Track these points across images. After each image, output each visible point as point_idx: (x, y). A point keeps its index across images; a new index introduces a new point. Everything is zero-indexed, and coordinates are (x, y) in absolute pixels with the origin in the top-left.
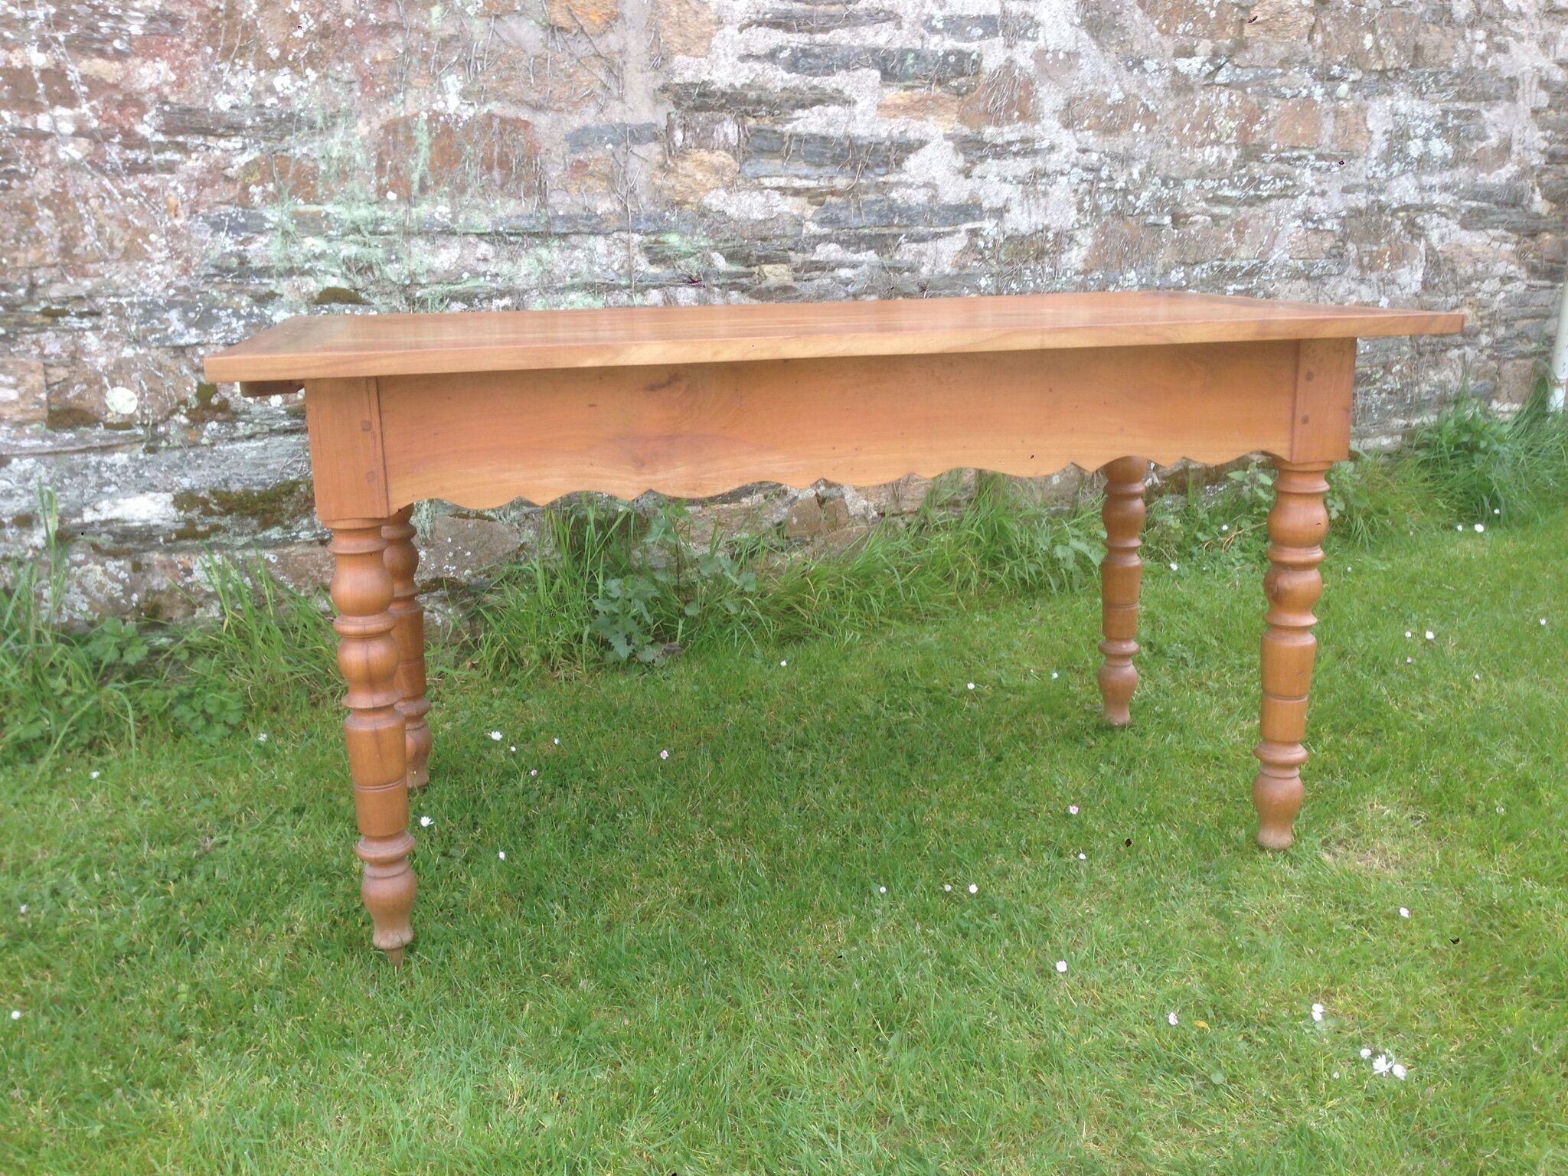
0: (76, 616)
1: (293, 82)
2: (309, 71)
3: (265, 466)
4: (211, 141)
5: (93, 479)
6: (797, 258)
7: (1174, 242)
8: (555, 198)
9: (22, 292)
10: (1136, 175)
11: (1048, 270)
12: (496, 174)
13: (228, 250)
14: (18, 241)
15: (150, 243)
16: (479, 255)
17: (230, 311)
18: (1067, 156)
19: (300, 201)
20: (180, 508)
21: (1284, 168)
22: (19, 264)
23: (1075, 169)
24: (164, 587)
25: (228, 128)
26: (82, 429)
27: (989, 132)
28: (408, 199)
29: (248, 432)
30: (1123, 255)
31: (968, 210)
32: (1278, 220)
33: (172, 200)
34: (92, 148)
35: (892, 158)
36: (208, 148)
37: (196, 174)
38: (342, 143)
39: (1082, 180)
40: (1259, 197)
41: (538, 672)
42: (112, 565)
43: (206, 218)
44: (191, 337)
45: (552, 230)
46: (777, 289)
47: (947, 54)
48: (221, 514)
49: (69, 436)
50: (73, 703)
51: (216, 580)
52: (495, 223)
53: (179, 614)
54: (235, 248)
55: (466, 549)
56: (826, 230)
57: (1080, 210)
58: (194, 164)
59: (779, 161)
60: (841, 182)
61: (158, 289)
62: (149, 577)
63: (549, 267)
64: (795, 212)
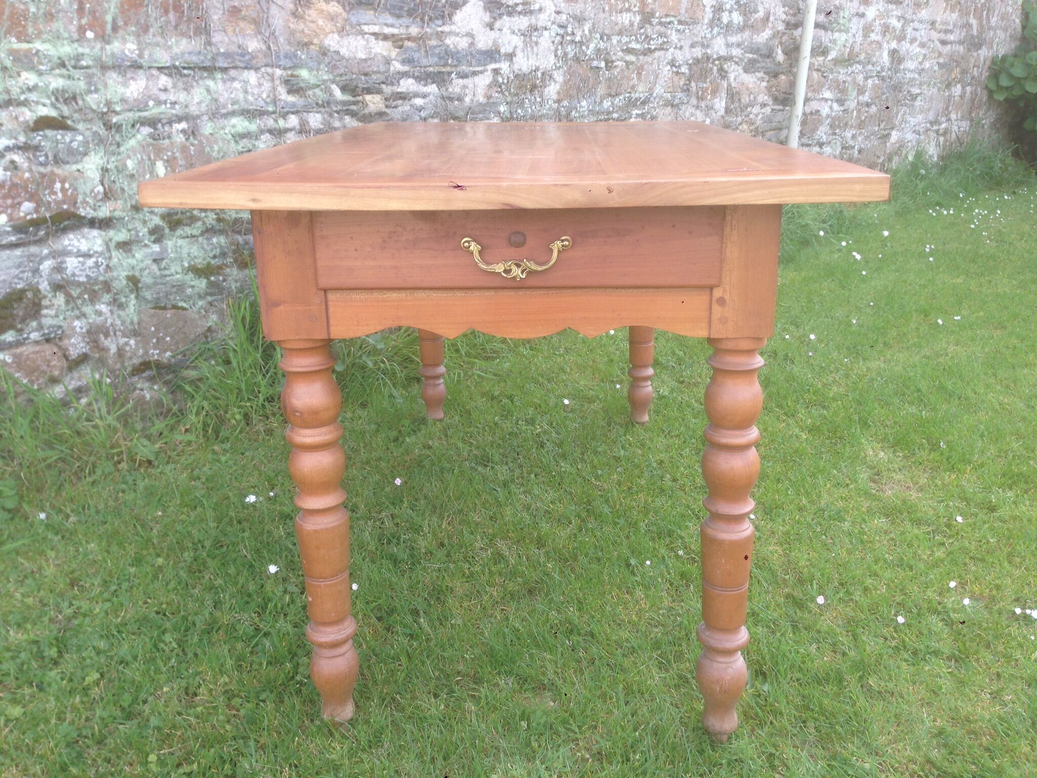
6: (387, 89)
7: (606, 80)
8: (217, 38)
10: (587, 32)
11: (538, 99)
12: (172, 16)
16: (160, 86)
18: (549, 16)
19: (13, 40)
21: (662, 29)
23: (554, 26)
28: (103, 38)
30: (579, 89)
31: (492, 54)
32: (659, 66)
35: (446, 13)
39: (557, 34)
40: (649, 49)
45: (217, 65)
46: (376, 114)
52: (173, 59)
55: (166, 335)
56: (406, 68)
57: (556, 56)
59: (372, 12)
60: (414, 30)
63: (215, 96)
64: (385, 53)
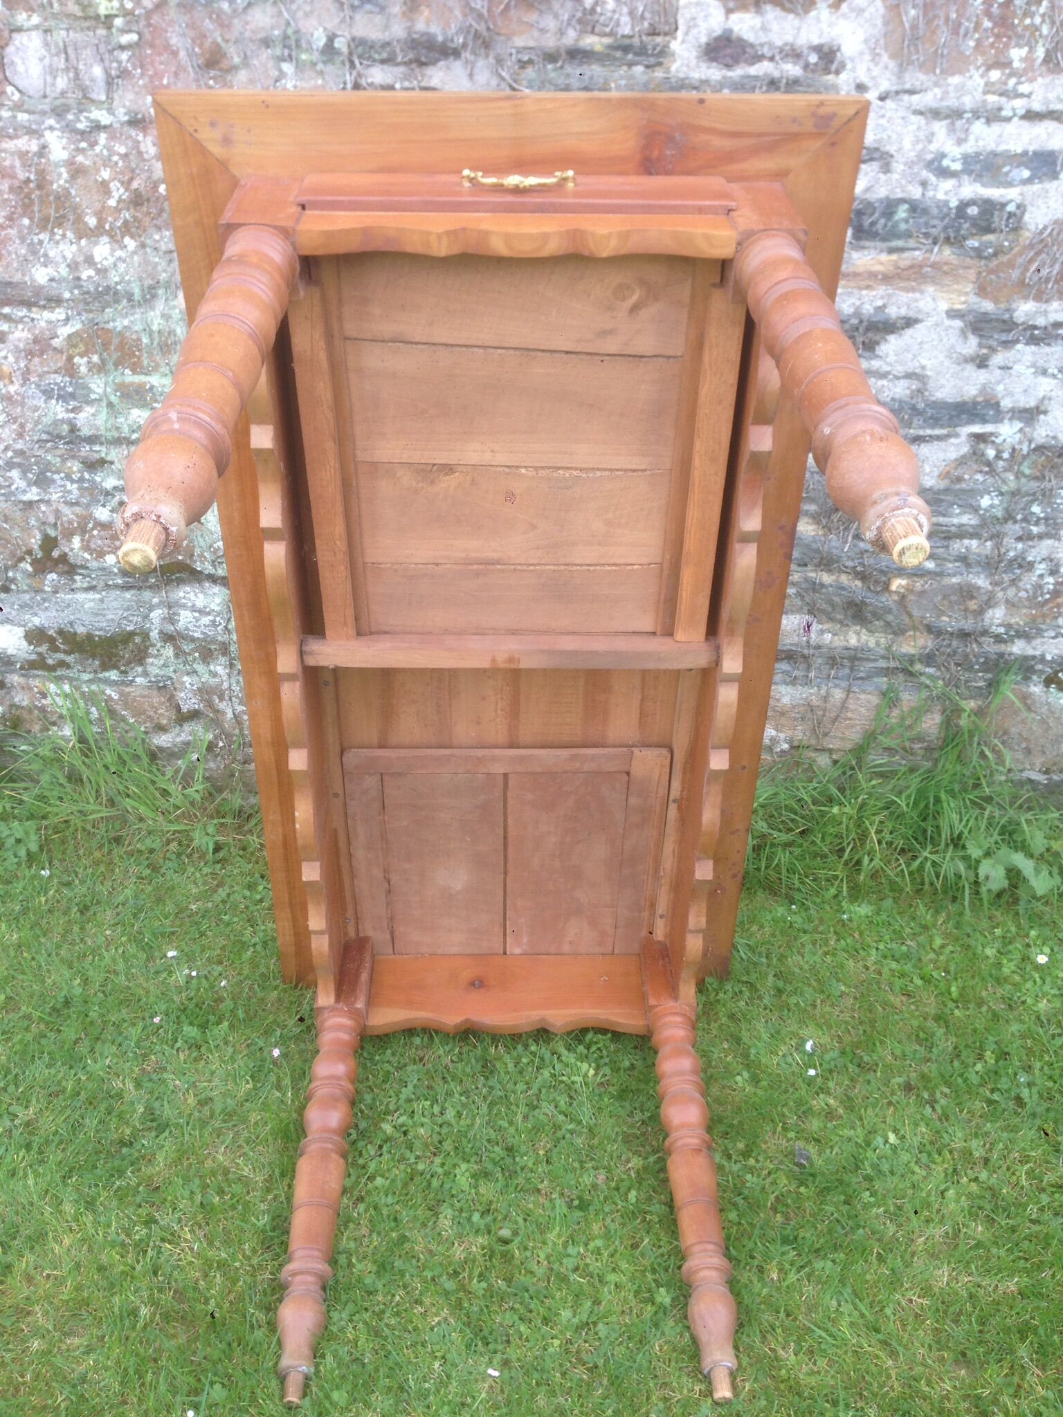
1: (113, 251)
2: (127, 240)
3: (104, 616)
4: (35, 314)
13: (59, 417)
17: (62, 475)
19: (127, 371)
20: (30, 643)
24: (25, 703)
25: (49, 300)
29: (85, 585)
31: (976, 410)
33: (4, 368)
36: (33, 320)
37: (24, 345)
38: (163, 316)
43: (38, 386)
44: (33, 494)
47: (963, 205)
48: (66, 652)
51: (68, 705)
53: (36, 728)
54: (66, 416)
58: (21, 334)
62: (12, 694)
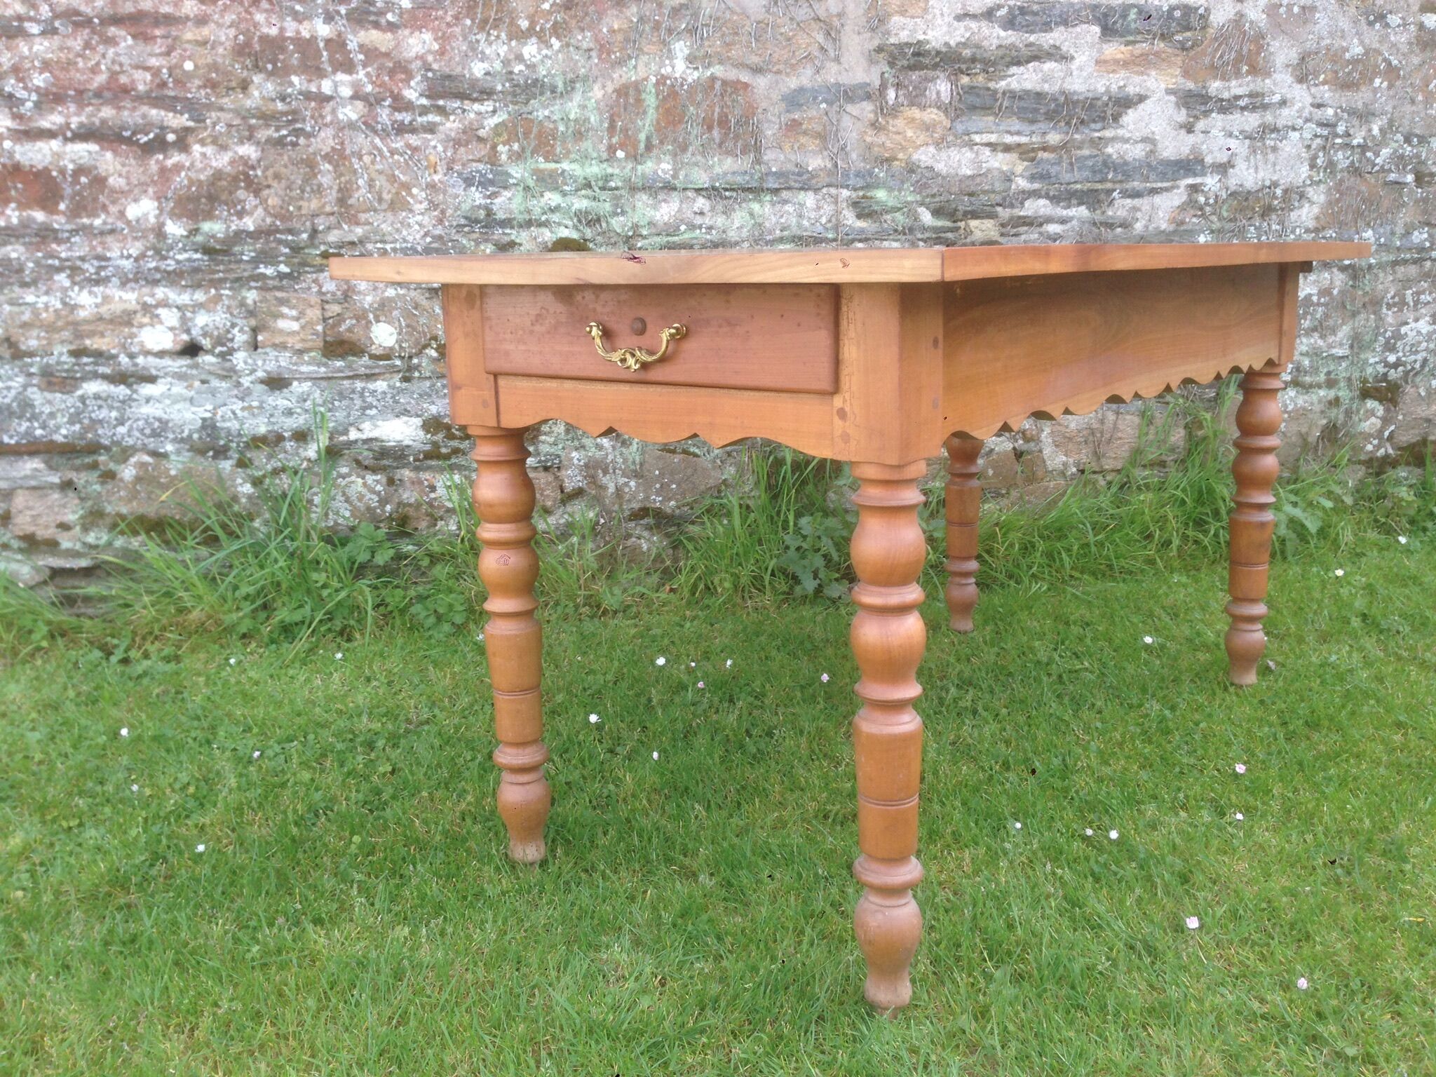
0: (340, 521)
1: (539, 50)
2: (553, 40)
4: (467, 104)
5: (358, 402)
6: (1004, 213)
7: (1417, 201)
8: (769, 156)
9: (305, 236)
10: (1376, 131)
11: (1274, 227)
12: (716, 133)
13: (477, 203)
14: (303, 191)
15: (412, 196)
16: (696, 209)
18: (1300, 111)
19: (541, 159)
20: (428, 432)
22: (303, 212)
23: (1309, 124)
24: (412, 500)
25: (482, 92)
26: (351, 358)
27: (1215, 86)
28: (635, 158)
30: (1359, 214)
31: (1190, 165)
33: (432, 158)
34: (366, 110)
35: (1109, 112)
36: (464, 111)
37: (453, 134)
38: (580, 106)
39: (1316, 136)
41: (729, 599)
42: (370, 478)
43: (460, 174)
45: (765, 186)
46: (982, 243)
47: (1172, 9)
48: (461, 438)
49: (339, 364)
50: (330, 595)
51: (455, 497)
52: (712, 179)
53: (423, 525)
54: (483, 202)
55: (673, 483)
56: (1036, 186)
57: (1313, 166)
58: (452, 125)
59: (991, 118)
60: (1054, 138)
61: (418, 237)
62: (400, 491)
63: (760, 220)
64: (1005, 168)
